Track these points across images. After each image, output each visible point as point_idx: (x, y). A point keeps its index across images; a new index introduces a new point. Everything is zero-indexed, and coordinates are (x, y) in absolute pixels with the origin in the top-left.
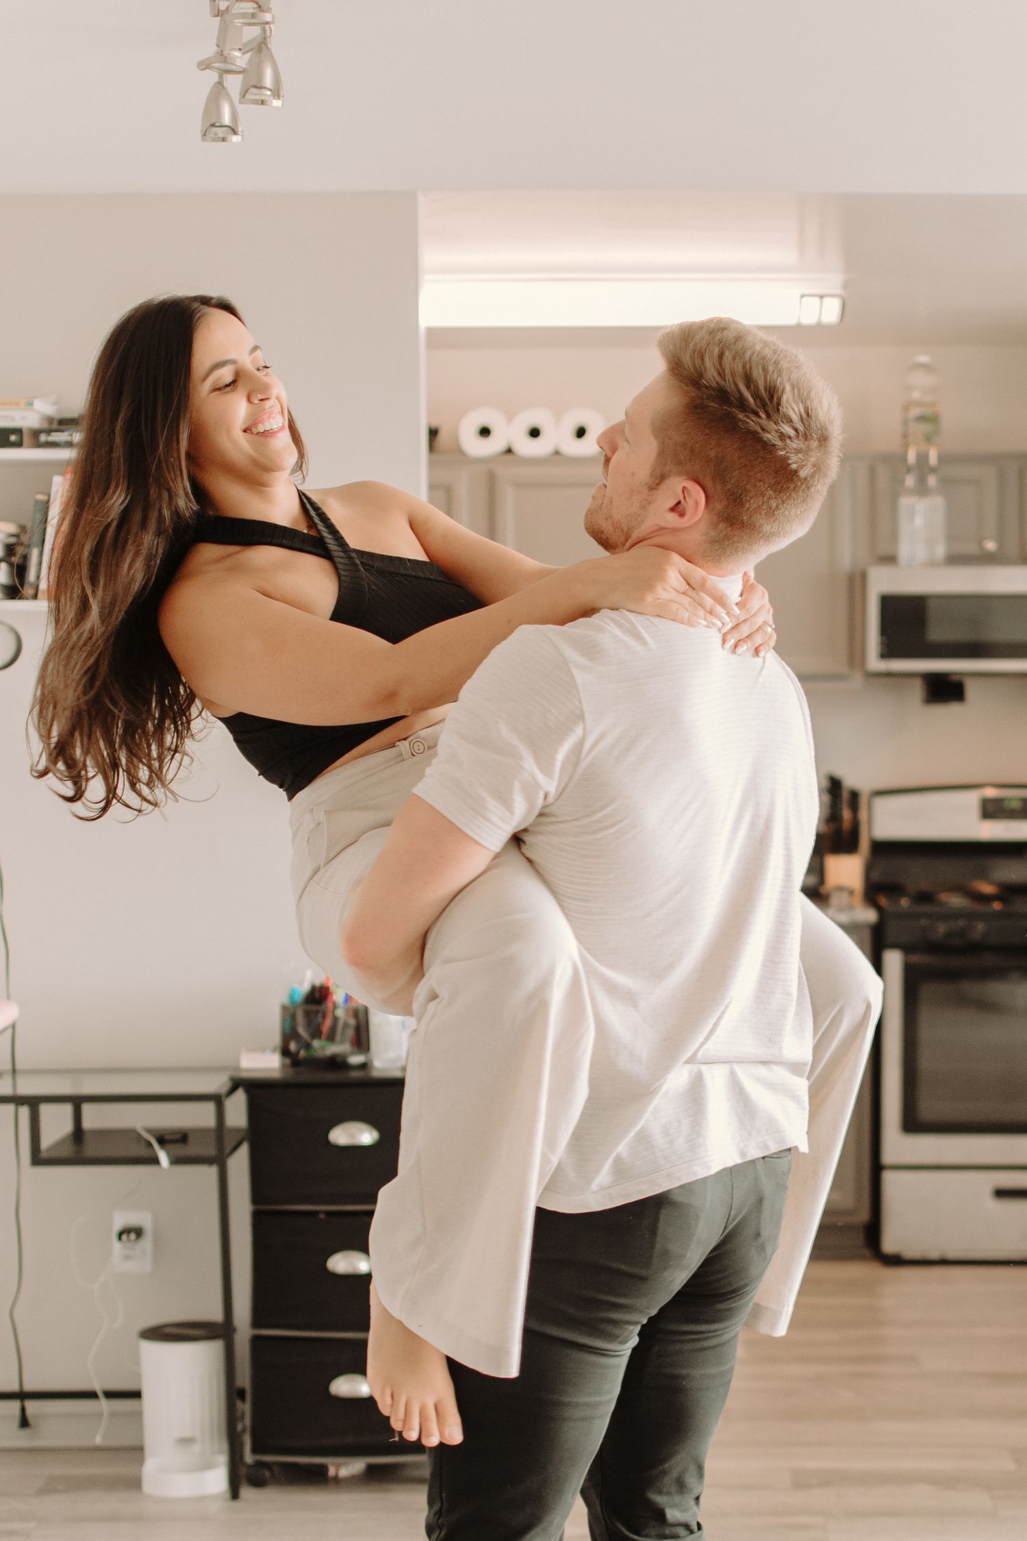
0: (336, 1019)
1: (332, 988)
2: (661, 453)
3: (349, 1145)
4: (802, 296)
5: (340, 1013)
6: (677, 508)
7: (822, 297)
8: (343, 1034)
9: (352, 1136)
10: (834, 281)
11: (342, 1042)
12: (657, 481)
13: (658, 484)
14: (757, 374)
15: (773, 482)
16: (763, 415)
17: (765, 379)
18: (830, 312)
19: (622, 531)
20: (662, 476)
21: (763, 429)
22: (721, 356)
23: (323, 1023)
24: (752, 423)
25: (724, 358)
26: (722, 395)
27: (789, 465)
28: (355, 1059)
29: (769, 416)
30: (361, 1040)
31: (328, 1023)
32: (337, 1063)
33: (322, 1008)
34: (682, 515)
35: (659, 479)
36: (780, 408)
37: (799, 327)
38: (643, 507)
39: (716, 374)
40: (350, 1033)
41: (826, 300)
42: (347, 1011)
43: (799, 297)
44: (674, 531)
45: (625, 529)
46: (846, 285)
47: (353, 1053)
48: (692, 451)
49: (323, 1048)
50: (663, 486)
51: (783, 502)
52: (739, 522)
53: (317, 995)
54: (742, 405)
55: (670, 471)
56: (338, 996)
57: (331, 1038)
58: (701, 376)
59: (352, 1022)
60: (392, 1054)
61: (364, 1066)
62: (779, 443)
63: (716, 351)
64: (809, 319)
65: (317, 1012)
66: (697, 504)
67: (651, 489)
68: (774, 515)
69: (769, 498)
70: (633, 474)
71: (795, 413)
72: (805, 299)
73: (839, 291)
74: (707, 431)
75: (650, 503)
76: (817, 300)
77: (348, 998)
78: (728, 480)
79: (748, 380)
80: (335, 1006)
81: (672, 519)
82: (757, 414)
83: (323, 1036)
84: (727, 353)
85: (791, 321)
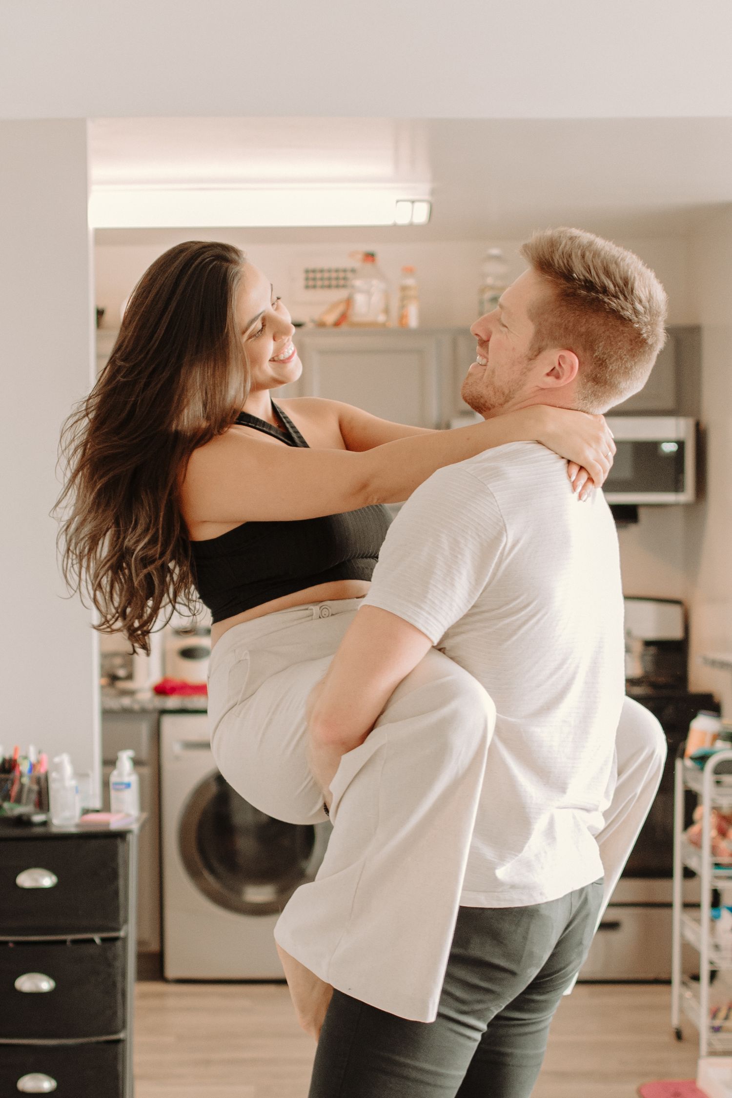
0: (22, 786)
1: (19, 760)
2: (538, 333)
3: (34, 888)
4: (398, 201)
5: (25, 780)
6: (553, 373)
7: (413, 202)
8: (28, 797)
9: (36, 880)
10: (423, 189)
11: (27, 804)
12: (535, 353)
13: (536, 356)
14: (612, 267)
15: (629, 348)
16: (621, 297)
17: (619, 272)
18: (420, 214)
19: (503, 394)
20: (539, 349)
21: (622, 308)
22: (583, 256)
23: (12, 788)
24: (614, 304)
25: (586, 257)
26: (589, 285)
27: (642, 334)
28: (38, 818)
29: (626, 298)
30: (42, 802)
31: (16, 788)
32: (23, 822)
33: (11, 776)
34: (558, 377)
35: (537, 351)
36: (634, 291)
37: (395, 226)
38: (523, 374)
39: (582, 269)
40: (34, 797)
41: (417, 205)
42: (31, 778)
43: (395, 202)
44: (551, 390)
45: (507, 392)
46: (433, 192)
47: (37, 813)
48: (566, 328)
49: (12, 809)
50: (541, 356)
51: (635, 363)
52: (603, 381)
53: (7, 766)
54: (605, 290)
55: (547, 345)
56: (24, 767)
57: (18, 800)
58: (570, 271)
59: (35, 788)
60: (67, 814)
61: (44, 824)
62: (634, 318)
63: (579, 253)
64: (403, 220)
65: (7, 780)
66: (572, 368)
67: (530, 359)
68: (629, 373)
69: (626, 361)
70: (514, 349)
71: (644, 295)
72: (399, 203)
73: (427, 197)
74: (577, 313)
75: (529, 370)
76: (409, 204)
77: (32, 767)
78: (596, 349)
79: (608, 273)
80: (21, 775)
81: (551, 380)
82: (617, 297)
83: (12, 799)
84: (587, 254)
85: (388, 222)
